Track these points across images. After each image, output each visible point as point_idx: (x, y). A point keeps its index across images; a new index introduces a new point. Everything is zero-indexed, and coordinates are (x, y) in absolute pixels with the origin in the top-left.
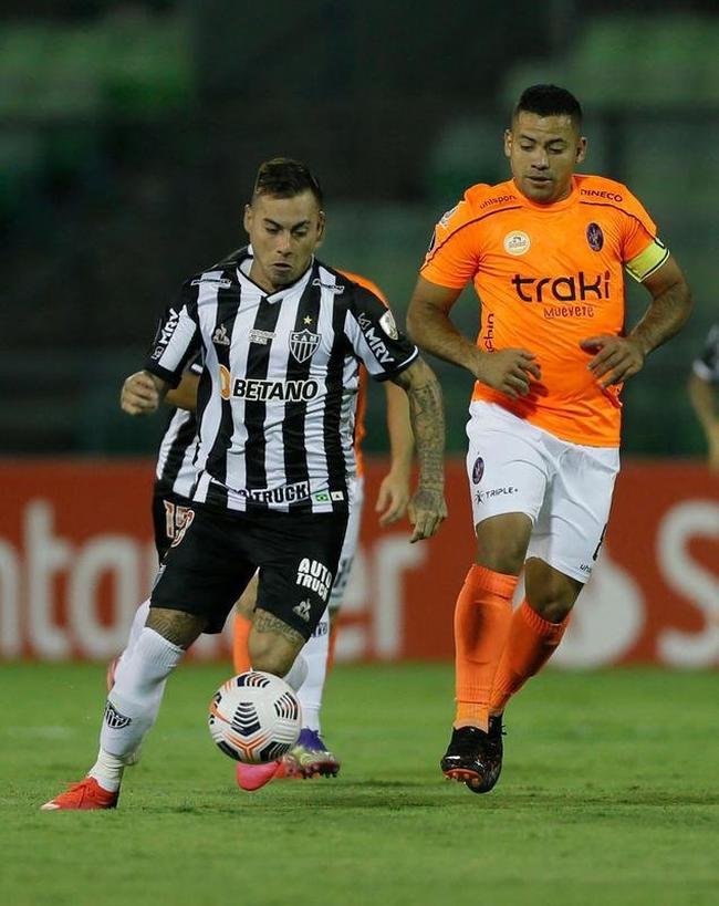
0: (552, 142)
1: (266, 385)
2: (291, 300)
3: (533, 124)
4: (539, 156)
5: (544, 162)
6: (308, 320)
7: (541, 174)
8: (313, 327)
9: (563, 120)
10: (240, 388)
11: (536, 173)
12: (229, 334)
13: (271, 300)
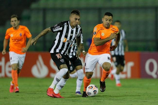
0: (110, 20)
3: (107, 17)
4: (108, 21)
5: (109, 23)
7: (108, 24)
9: (111, 17)
11: (107, 24)
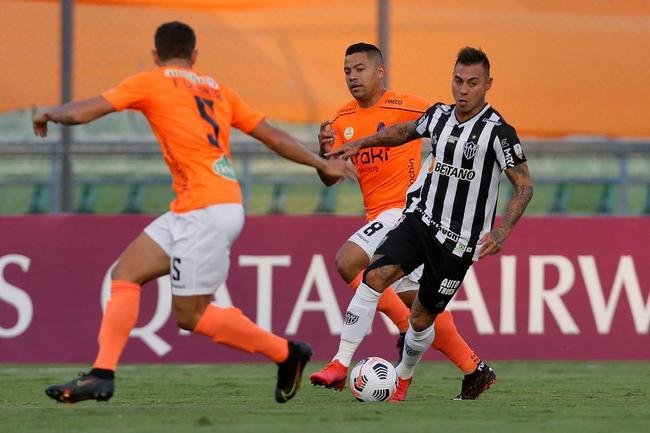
1: (451, 168)
2: (468, 127)
6: (474, 137)
8: (476, 141)
10: (439, 167)
12: (437, 139)
13: (460, 126)
